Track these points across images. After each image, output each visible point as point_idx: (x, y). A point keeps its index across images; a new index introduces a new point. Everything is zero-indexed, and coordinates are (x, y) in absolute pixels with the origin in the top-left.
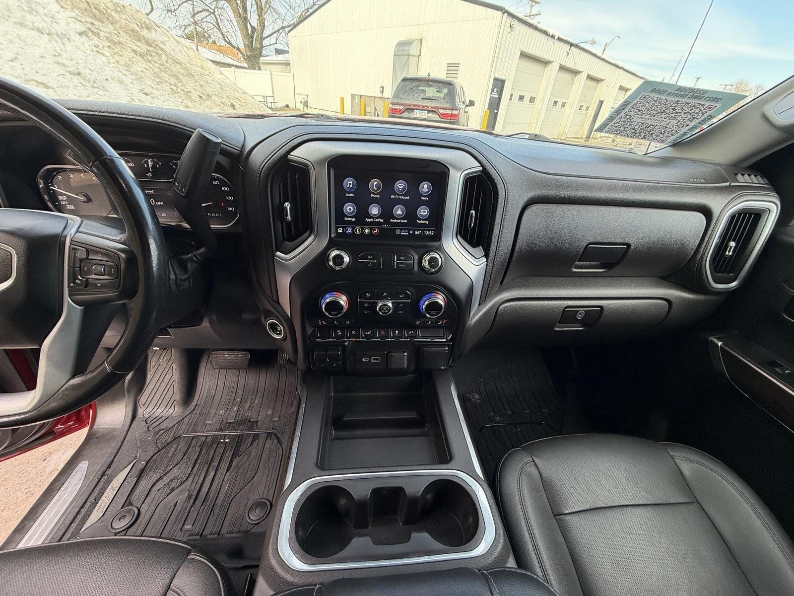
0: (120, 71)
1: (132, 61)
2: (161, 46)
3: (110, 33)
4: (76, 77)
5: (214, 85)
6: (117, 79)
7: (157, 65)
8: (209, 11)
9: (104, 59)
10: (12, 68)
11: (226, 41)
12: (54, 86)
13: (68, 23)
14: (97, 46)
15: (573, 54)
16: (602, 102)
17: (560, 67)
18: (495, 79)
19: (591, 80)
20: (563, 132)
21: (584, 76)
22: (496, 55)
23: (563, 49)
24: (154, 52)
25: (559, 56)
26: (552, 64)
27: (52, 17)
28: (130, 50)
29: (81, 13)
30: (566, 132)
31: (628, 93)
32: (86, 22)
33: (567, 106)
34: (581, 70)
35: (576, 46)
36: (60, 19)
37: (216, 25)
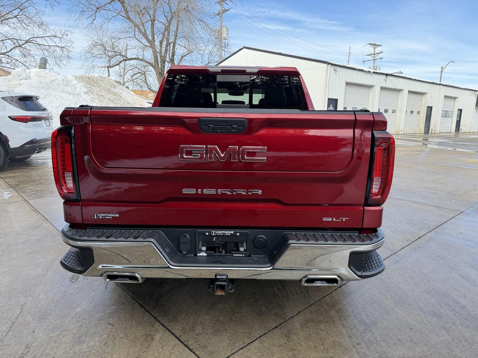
2: (121, 95)
3: (98, 91)
11: (149, 88)
13: (81, 88)
14: (92, 98)
15: (390, 80)
16: (431, 108)
17: (382, 88)
18: (329, 99)
19: (415, 94)
20: (400, 129)
21: (406, 92)
22: (327, 86)
23: (381, 77)
24: (117, 99)
25: (378, 82)
26: (374, 87)
27: (74, 87)
28: (107, 99)
29: (86, 83)
30: (401, 130)
31: (456, 100)
32: (88, 87)
33: (397, 111)
34: (402, 88)
35: (391, 75)
36: (78, 87)
37: (144, 80)
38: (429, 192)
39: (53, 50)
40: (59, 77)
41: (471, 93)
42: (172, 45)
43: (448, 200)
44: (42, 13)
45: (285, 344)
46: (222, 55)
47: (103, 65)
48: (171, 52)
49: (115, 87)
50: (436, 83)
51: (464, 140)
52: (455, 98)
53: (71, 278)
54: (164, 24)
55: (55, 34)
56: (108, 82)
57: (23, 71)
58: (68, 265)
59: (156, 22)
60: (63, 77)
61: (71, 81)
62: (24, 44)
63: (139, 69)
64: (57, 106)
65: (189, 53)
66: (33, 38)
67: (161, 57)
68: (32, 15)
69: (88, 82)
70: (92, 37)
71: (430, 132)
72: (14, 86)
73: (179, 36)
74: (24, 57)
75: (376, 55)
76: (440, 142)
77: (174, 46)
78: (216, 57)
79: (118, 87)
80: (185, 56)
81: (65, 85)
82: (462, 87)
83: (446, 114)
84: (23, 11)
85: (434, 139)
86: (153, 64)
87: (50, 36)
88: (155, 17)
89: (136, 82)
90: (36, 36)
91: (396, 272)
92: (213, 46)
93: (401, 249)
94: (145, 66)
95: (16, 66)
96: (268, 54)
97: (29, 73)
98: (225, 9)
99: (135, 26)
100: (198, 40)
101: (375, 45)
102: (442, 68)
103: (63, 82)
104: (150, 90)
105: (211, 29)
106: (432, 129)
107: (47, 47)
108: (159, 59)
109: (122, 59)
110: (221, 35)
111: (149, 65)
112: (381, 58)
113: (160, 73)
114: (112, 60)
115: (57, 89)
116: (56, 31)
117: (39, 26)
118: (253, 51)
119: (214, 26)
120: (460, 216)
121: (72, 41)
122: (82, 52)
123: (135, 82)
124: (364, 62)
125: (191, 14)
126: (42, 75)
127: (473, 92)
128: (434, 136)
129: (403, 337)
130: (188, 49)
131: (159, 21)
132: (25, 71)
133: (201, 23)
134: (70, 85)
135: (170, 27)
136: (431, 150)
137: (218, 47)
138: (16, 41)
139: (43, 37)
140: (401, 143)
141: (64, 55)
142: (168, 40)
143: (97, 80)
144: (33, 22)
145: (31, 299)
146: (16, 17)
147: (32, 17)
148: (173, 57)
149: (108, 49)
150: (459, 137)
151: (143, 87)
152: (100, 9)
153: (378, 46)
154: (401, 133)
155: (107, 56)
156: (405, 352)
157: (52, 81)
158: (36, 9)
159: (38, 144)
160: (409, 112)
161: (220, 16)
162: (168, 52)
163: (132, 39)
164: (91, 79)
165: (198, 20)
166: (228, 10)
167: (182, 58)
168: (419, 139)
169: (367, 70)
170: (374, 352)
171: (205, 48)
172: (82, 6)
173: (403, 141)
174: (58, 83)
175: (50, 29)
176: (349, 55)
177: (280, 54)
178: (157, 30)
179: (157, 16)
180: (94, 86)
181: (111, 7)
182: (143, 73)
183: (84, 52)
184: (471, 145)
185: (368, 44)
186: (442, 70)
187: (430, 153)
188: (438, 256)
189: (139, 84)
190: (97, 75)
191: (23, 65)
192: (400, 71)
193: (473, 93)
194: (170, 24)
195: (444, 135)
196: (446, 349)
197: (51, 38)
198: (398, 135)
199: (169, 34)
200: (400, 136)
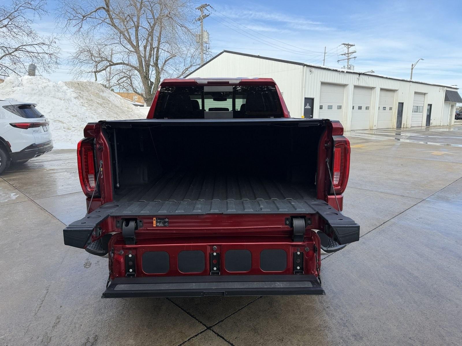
0: (92, 113)
1: (97, 108)
2: (108, 99)
3: (87, 96)
4: (75, 117)
5: (135, 116)
6: (91, 117)
7: (108, 108)
8: (128, 77)
9: (85, 108)
10: (50, 116)
11: (134, 91)
12: (66, 122)
13: (71, 94)
14: (82, 103)
15: (363, 78)
16: (403, 103)
17: (356, 87)
18: (305, 98)
19: (386, 91)
20: (373, 125)
21: (378, 90)
22: (304, 86)
23: (354, 77)
24: (106, 102)
25: (352, 81)
26: (348, 86)
27: (65, 92)
28: (96, 103)
29: (76, 89)
30: (375, 125)
31: (426, 96)
32: (78, 92)
33: (371, 108)
34: (374, 86)
35: (364, 74)
36: (68, 93)
37: (130, 84)
38: (396, 183)
39: (42, 57)
40: (50, 83)
41: (440, 89)
42: (156, 50)
43: (412, 190)
44: (30, 22)
45: (269, 309)
46: (204, 59)
47: (90, 70)
48: (155, 57)
49: (103, 91)
50: (406, 80)
51: (433, 133)
52: (425, 94)
53: (85, 264)
54: (147, 30)
55: (43, 42)
56: (96, 86)
57: (16, 79)
58: (92, 249)
59: (140, 28)
60: (54, 84)
61: (62, 87)
62: (13, 52)
63: (125, 73)
64: (49, 111)
65: (172, 57)
66: (22, 46)
67: (145, 61)
68: (21, 24)
69: (77, 87)
70: (80, 44)
71: (402, 126)
72: (7, 93)
73: (163, 41)
74: (14, 65)
75: (349, 54)
76: (411, 136)
77: (158, 51)
78: (198, 60)
79: (106, 91)
80: (168, 59)
81: (56, 91)
82: (431, 84)
83: (417, 109)
84: (13, 21)
85: (406, 133)
86: (138, 68)
87: (39, 44)
88: (138, 23)
89: (123, 85)
90: (25, 44)
91: (362, 252)
92: (194, 50)
93: (367, 233)
94: (130, 70)
95: (6, 73)
96: (248, 57)
97: (22, 80)
98: (206, 15)
99: (120, 33)
100: (181, 44)
101: (348, 45)
102: (412, 65)
103: (54, 88)
104: (136, 92)
105: (193, 34)
106: (404, 124)
107: (36, 54)
108: (144, 63)
109: (109, 64)
110: (202, 40)
111: (134, 69)
112: (355, 57)
113: (145, 77)
114: (98, 65)
115: (48, 94)
116: (44, 39)
117: (28, 34)
118: (233, 54)
119: (196, 31)
120: (421, 204)
121: (60, 48)
122: (70, 58)
123: (121, 85)
124: (338, 61)
125: (173, 20)
126: (34, 83)
127: (442, 87)
128: (406, 130)
129: (364, 301)
130: (171, 54)
131: (142, 27)
132: (17, 78)
133: (183, 28)
134: (61, 90)
135: (153, 32)
136: (401, 144)
137: (200, 50)
138: (6, 49)
139: (32, 45)
140: (375, 138)
141: (52, 61)
142: (151, 45)
143: (86, 85)
144: (22, 31)
145: (53, 282)
146: (5, 26)
147: (21, 26)
148: (157, 61)
149: (95, 55)
150: (430, 131)
151: (129, 91)
152: (86, 17)
153: (351, 45)
154: (374, 128)
155: (93, 62)
156: (365, 312)
157: (43, 88)
158: (24, 18)
159: (37, 149)
160: (381, 108)
161: (201, 21)
162: (152, 57)
163: (117, 45)
164: (81, 84)
165: (179, 26)
166: (209, 15)
167: (166, 61)
168: (391, 134)
169: (341, 70)
170: (340, 313)
171: (188, 52)
172: (69, 15)
173: (377, 136)
174: (50, 90)
175: (39, 37)
176: (325, 55)
177: (258, 57)
178: (141, 36)
179: (140, 22)
180: (83, 91)
181: (97, 15)
182: (128, 76)
183: (71, 58)
184: (439, 138)
185: (342, 44)
186: (412, 67)
187: (400, 147)
188: (399, 238)
189: (126, 87)
190: (85, 81)
191: (14, 72)
192: (372, 70)
193: (442, 89)
194: (153, 30)
195: (415, 129)
196: (398, 309)
197: (40, 45)
198: (372, 131)
199: (152, 40)
200: (374, 131)
